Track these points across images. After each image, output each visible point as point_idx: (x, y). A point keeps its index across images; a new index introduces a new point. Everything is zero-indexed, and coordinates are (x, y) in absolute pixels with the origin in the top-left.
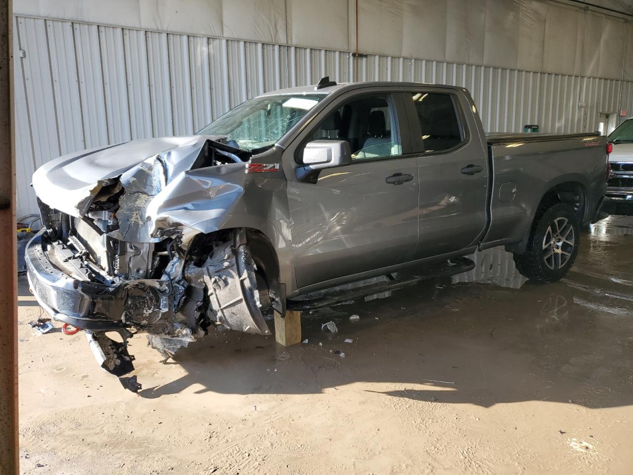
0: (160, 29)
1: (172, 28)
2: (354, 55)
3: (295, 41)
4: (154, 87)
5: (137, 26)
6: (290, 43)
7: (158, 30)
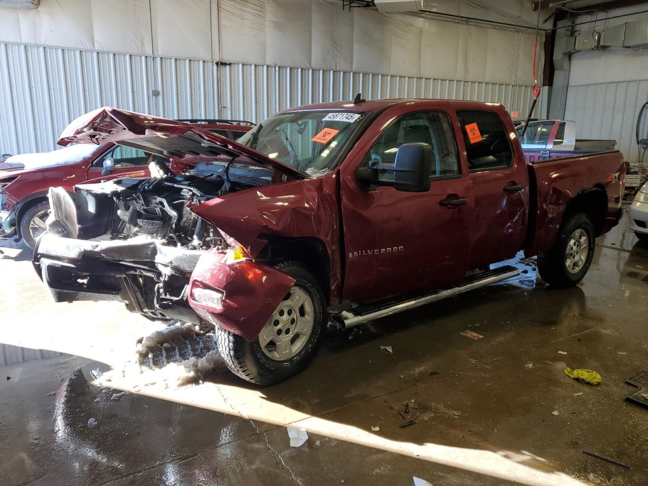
0: (38, 43)
1: (48, 43)
2: (217, 64)
3: (160, 52)
4: (34, 88)
5: (19, 41)
6: (155, 53)
7: (36, 44)
